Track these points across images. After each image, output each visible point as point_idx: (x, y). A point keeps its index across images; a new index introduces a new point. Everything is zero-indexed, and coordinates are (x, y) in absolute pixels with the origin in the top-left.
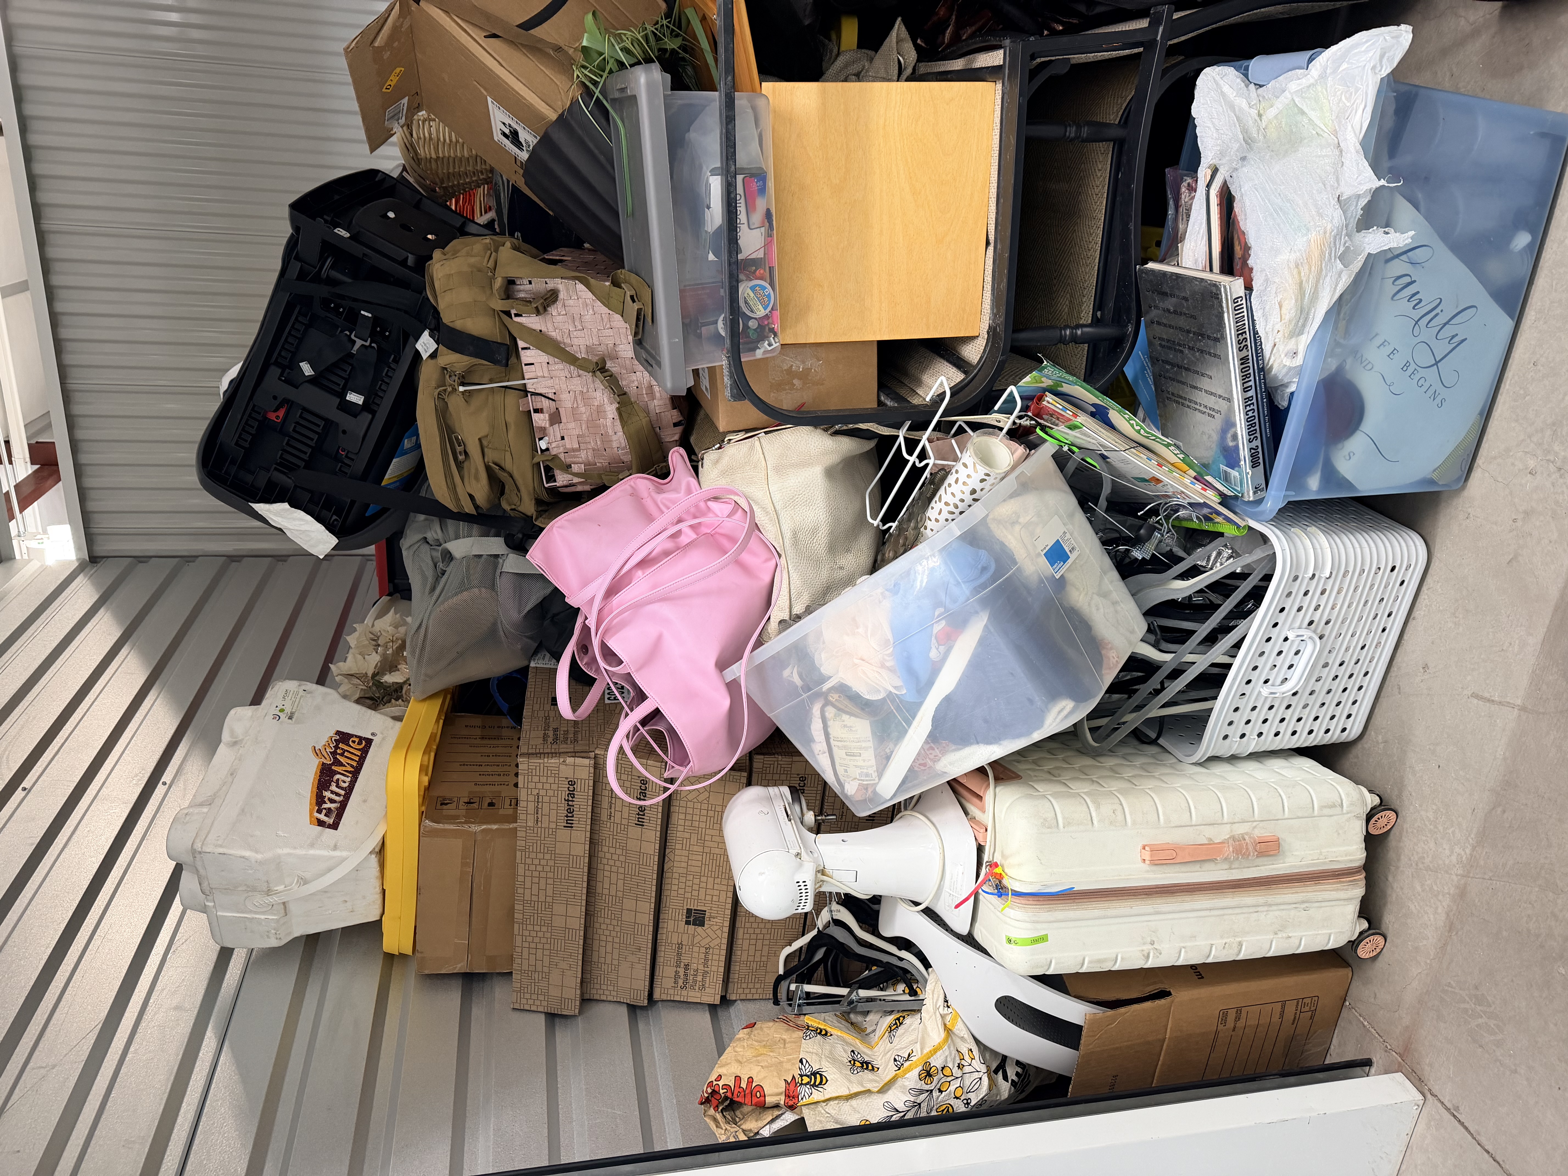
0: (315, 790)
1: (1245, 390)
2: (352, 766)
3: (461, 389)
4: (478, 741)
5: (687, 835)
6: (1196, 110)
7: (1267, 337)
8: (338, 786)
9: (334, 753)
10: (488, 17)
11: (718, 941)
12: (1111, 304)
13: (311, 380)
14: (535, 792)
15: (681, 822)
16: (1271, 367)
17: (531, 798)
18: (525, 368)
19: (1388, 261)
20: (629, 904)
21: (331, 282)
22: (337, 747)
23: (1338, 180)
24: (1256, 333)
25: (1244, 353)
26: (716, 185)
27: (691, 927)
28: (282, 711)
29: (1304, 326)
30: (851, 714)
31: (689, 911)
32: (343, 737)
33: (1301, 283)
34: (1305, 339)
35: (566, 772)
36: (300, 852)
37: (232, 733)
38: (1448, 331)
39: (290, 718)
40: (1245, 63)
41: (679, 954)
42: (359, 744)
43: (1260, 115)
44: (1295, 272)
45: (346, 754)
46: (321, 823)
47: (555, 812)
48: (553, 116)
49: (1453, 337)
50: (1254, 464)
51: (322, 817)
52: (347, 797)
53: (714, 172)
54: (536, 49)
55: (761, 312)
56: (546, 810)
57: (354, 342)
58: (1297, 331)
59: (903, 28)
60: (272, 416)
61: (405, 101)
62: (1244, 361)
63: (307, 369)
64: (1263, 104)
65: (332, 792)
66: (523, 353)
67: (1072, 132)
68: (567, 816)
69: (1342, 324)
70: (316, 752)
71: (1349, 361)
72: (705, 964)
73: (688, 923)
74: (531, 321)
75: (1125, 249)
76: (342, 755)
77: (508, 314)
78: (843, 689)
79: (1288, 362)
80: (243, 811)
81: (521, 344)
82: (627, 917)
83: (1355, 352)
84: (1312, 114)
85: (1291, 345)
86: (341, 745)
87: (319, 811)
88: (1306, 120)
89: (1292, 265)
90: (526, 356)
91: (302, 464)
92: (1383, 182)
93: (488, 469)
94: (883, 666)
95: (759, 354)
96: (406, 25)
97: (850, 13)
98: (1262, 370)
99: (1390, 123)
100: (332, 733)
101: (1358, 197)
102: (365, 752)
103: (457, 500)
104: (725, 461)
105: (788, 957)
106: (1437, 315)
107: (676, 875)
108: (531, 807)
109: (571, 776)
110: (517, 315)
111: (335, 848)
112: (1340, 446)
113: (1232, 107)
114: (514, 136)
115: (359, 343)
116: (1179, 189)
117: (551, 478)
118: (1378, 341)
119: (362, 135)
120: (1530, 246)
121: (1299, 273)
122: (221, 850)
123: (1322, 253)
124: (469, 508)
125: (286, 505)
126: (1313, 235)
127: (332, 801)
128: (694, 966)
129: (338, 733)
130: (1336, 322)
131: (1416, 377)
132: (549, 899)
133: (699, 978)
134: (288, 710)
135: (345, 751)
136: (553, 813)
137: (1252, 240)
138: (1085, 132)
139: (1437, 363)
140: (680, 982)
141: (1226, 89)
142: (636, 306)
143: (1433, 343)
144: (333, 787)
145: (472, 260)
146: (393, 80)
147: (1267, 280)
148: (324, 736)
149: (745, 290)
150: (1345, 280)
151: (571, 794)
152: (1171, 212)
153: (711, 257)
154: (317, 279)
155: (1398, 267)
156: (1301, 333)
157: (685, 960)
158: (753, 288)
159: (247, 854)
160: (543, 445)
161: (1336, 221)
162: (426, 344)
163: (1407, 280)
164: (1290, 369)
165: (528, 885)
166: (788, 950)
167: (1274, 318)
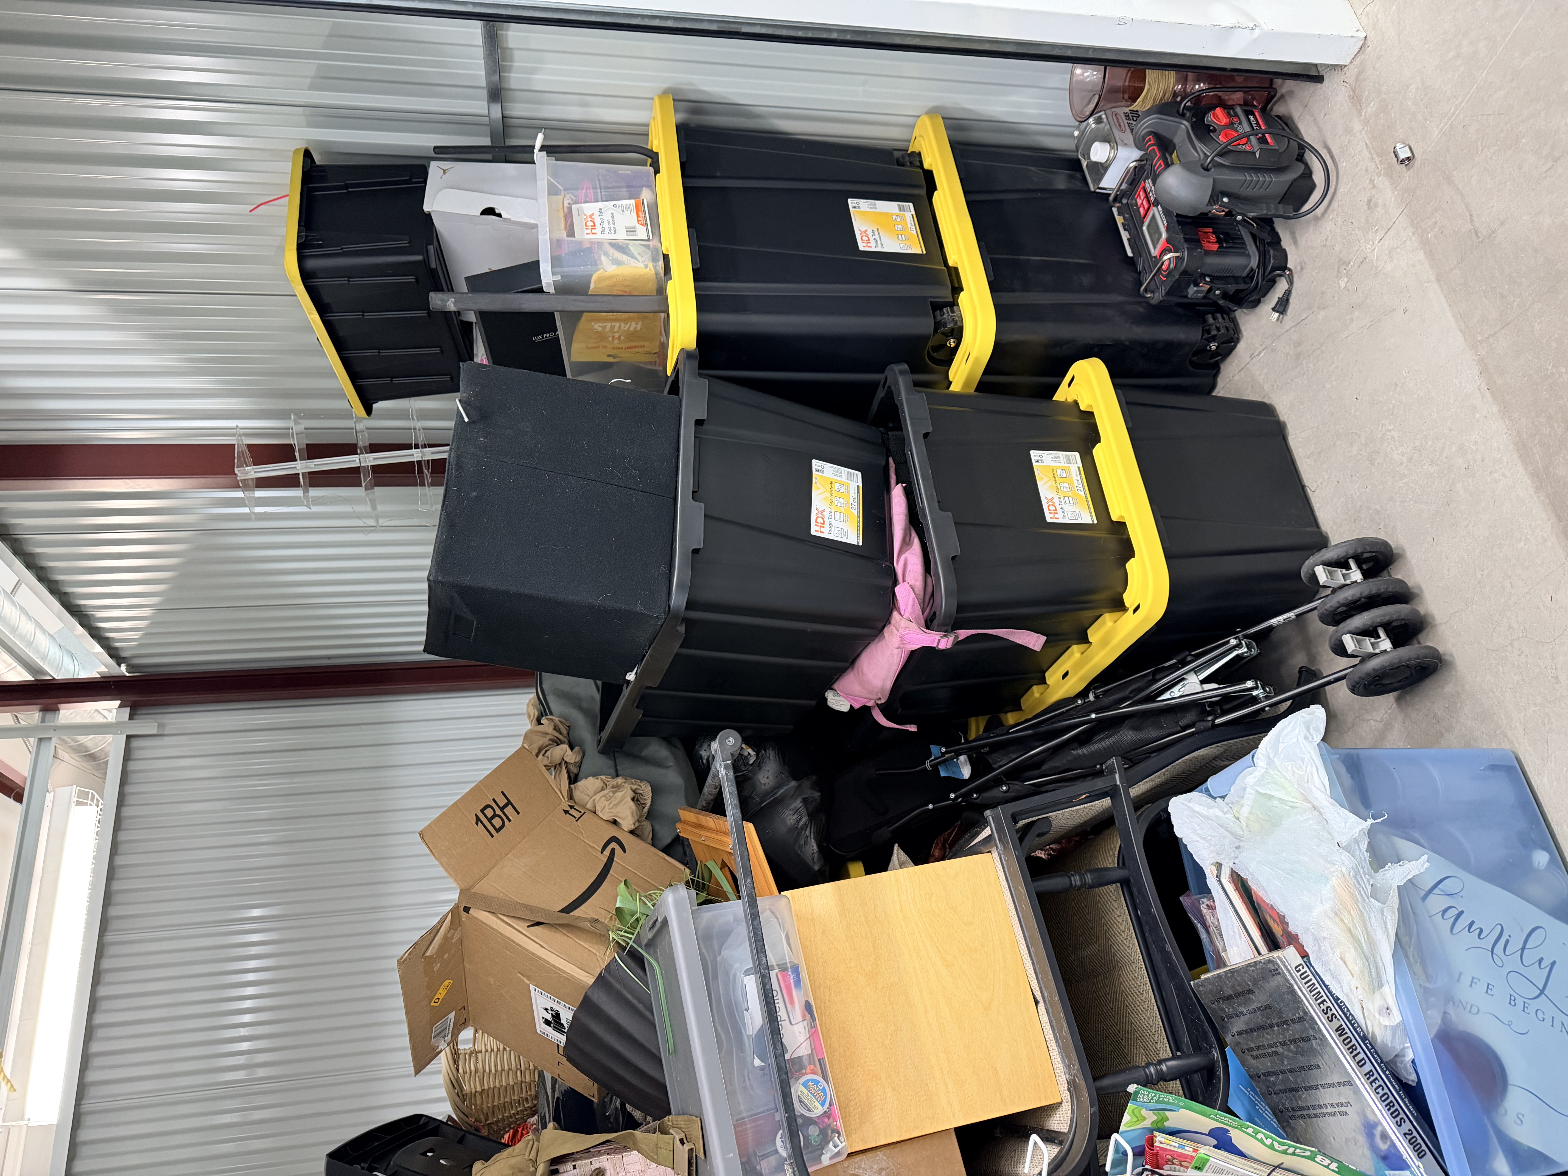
1: (1361, 1064)
6: (1178, 831)
7: (1350, 1001)
10: (530, 909)
12: (1186, 1039)
16: (1374, 1035)
19: (1424, 898)
23: (1330, 834)
24: (1337, 999)
25: (1336, 1024)
26: (751, 984)
29: (1379, 976)
33: (1350, 930)
34: (1389, 991)
38: (1531, 956)
40: (1203, 787)
43: (1238, 819)
44: (1337, 919)
48: (591, 981)
49: (1541, 961)
50: (1421, 1155)
53: (747, 973)
54: (573, 928)
55: (818, 1110)
58: (1377, 984)
59: (902, 853)
61: (452, 1015)
62: (1340, 1031)
64: (1235, 809)
67: (1076, 880)
69: (1418, 968)
71: (1451, 1010)
75: (1173, 973)
79: (1385, 1021)
83: (1449, 999)
84: (1277, 794)
85: (1379, 1002)
88: (1276, 803)
89: (1332, 915)
92: (1370, 821)
95: (826, 1160)
96: (457, 937)
97: (854, 859)
98: (1364, 1038)
99: (1348, 780)
101: (1357, 842)
106: (1507, 942)
112: (1502, 1111)
113: (1207, 818)
114: (555, 1021)
116: (1200, 911)
118: (1466, 980)
120: (1552, 860)
121: (1342, 921)
123: (1352, 895)
126: (1334, 881)
130: (1410, 966)
131: (1531, 1010)
137: (1282, 908)
138: (1089, 878)
139: (1542, 992)
141: (1197, 808)
142: (687, 1147)
143: (1522, 970)
145: (514, 1160)
146: (442, 993)
147: (1316, 939)
149: (798, 1089)
150: (1392, 920)
152: (1203, 936)
153: (757, 1062)
155: (1437, 902)
156: (1380, 986)
158: (805, 1085)
161: (1347, 862)
163: (1453, 912)
164: (1394, 1029)
167: (1346, 978)
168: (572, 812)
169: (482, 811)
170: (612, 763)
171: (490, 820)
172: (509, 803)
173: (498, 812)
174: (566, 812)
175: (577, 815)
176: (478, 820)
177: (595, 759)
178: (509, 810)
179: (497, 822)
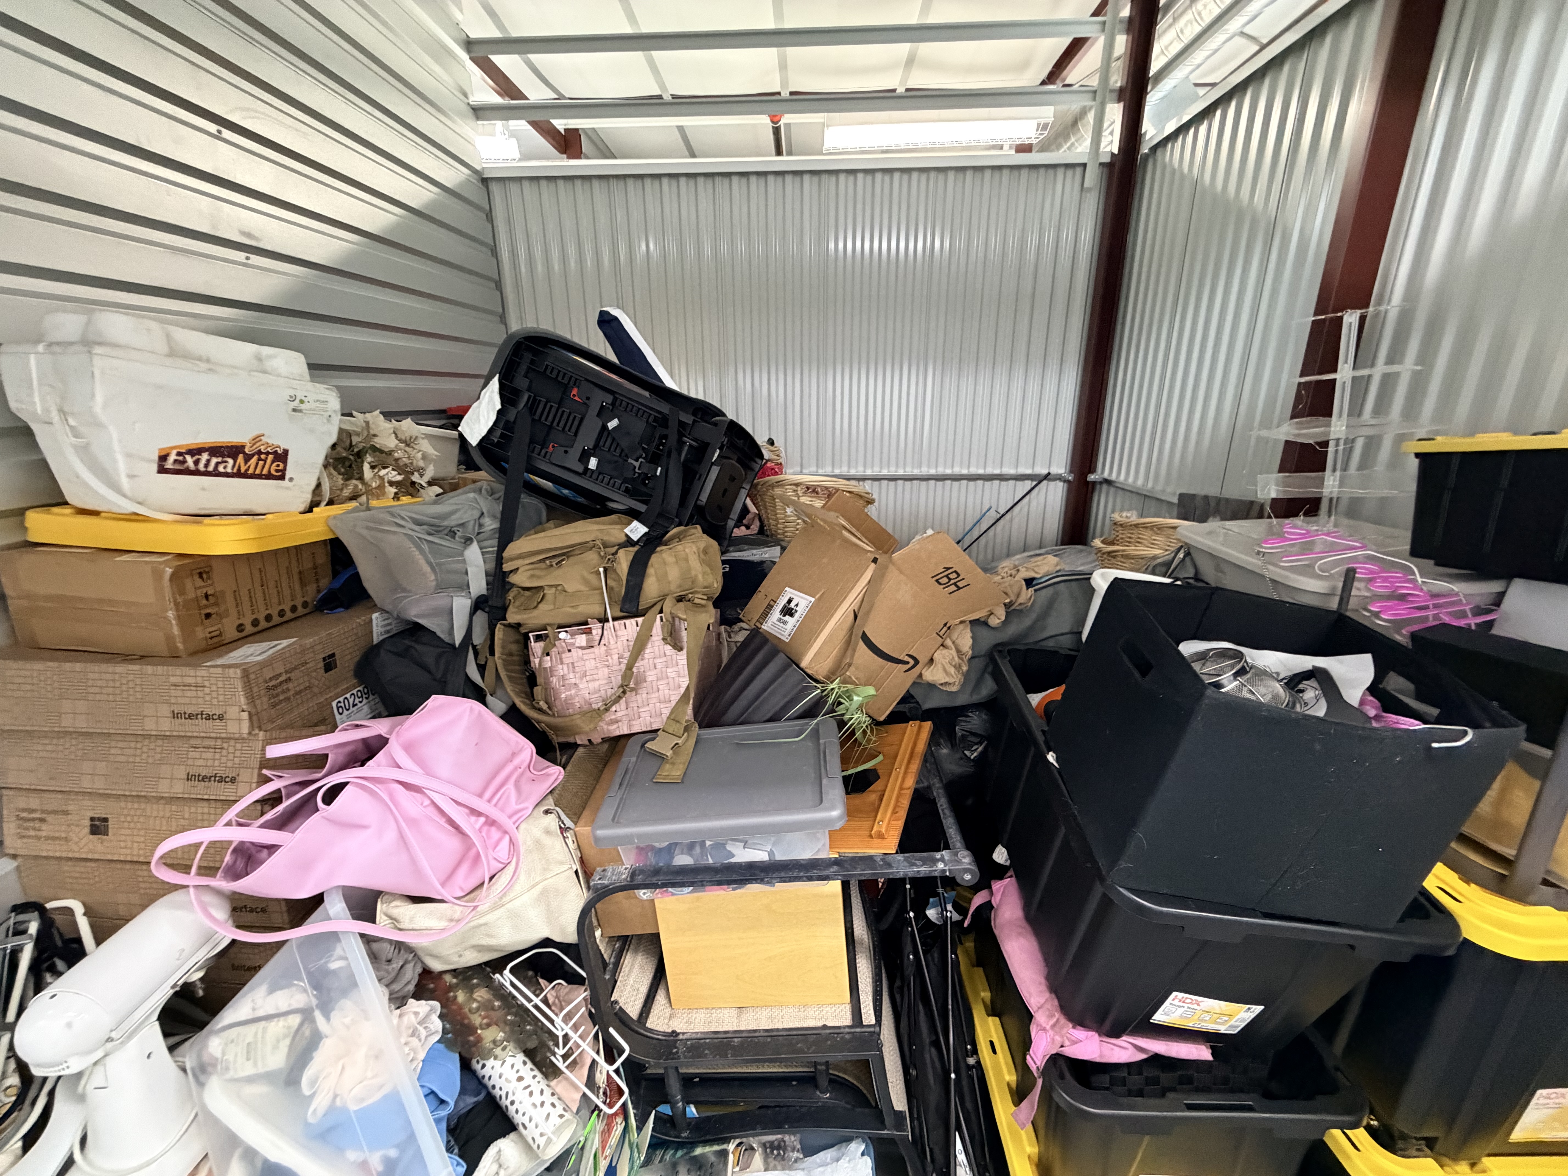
0: (207, 446)
2: (248, 470)
3: (601, 570)
8: (217, 464)
9: (260, 453)
10: (868, 610)
11: (76, 848)
13: (604, 427)
14: (207, 684)
15: (200, 810)
17: (199, 680)
18: (622, 622)
20: (101, 767)
21: (681, 443)
22: (268, 453)
27: (87, 823)
28: (302, 402)
30: (291, 1047)
31: (105, 820)
32: (282, 457)
35: (232, 712)
36: (116, 446)
39: (294, 410)
41: (55, 812)
42: (277, 471)
45: (261, 463)
46: (163, 458)
47: (189, 702)
48: (804, 663)
51: (173, 457)
52: (207, 474)
54: (848, 643)
56: (188, 694)
57: (637, 460)
60: (575, 391)
63: (613, 424)
65: (208, 461)
66: (633, 621)
68: (185, 713)
70: (257, 439)
72: (47, 838)
73: (92, 819)
74: (657, 629)
76: (260, 459)
77: (661, 612)
80: (159, 387)
81: (640, 620)
82: (86, 766)
86: (271, 457)
87: (179, 454)
90: (631, 623)
91: (537, 417)
93: (541, 588)
94: (336, 1096)
100: (284, 446)
102: (269, 477)
103: (512, 559)
104: (547, 841)
107: (143, 806)
108: (191, 680)
109: (228, 716)
110: (661, 617)
111: (131, 476)
114: (790, 610)
115: (637, 464)
117: (538, 638)
124: (506, 567)
125: (499, 407)
127: (196, 463)
128: (44, 827)
129: (286, 452)
132: (91, 696)
133: (32, 833)
134: (303, 406)
135: (265, 461)
136: (186, 701)
140: (24, 815)
144: (214, 460)
145: (700, 577)
148: (277, 440)
151: (209, 717)
154: (681, 435)
157: (50, 818)
159: (100, 398)
160: (562, 634)
162: (637, 530)
165: (104, 676)
166: (78, 910)
168: (945, 629)
169: (955, 572)
170: (983, 653)
171: (947, 576)
172: (959, 588)
173: (952, 582)
174: (945, 625)
175: (941, 633)
176: (948, 569)
177: (989, 640)
178: (953, 588)
179: (944, 580)
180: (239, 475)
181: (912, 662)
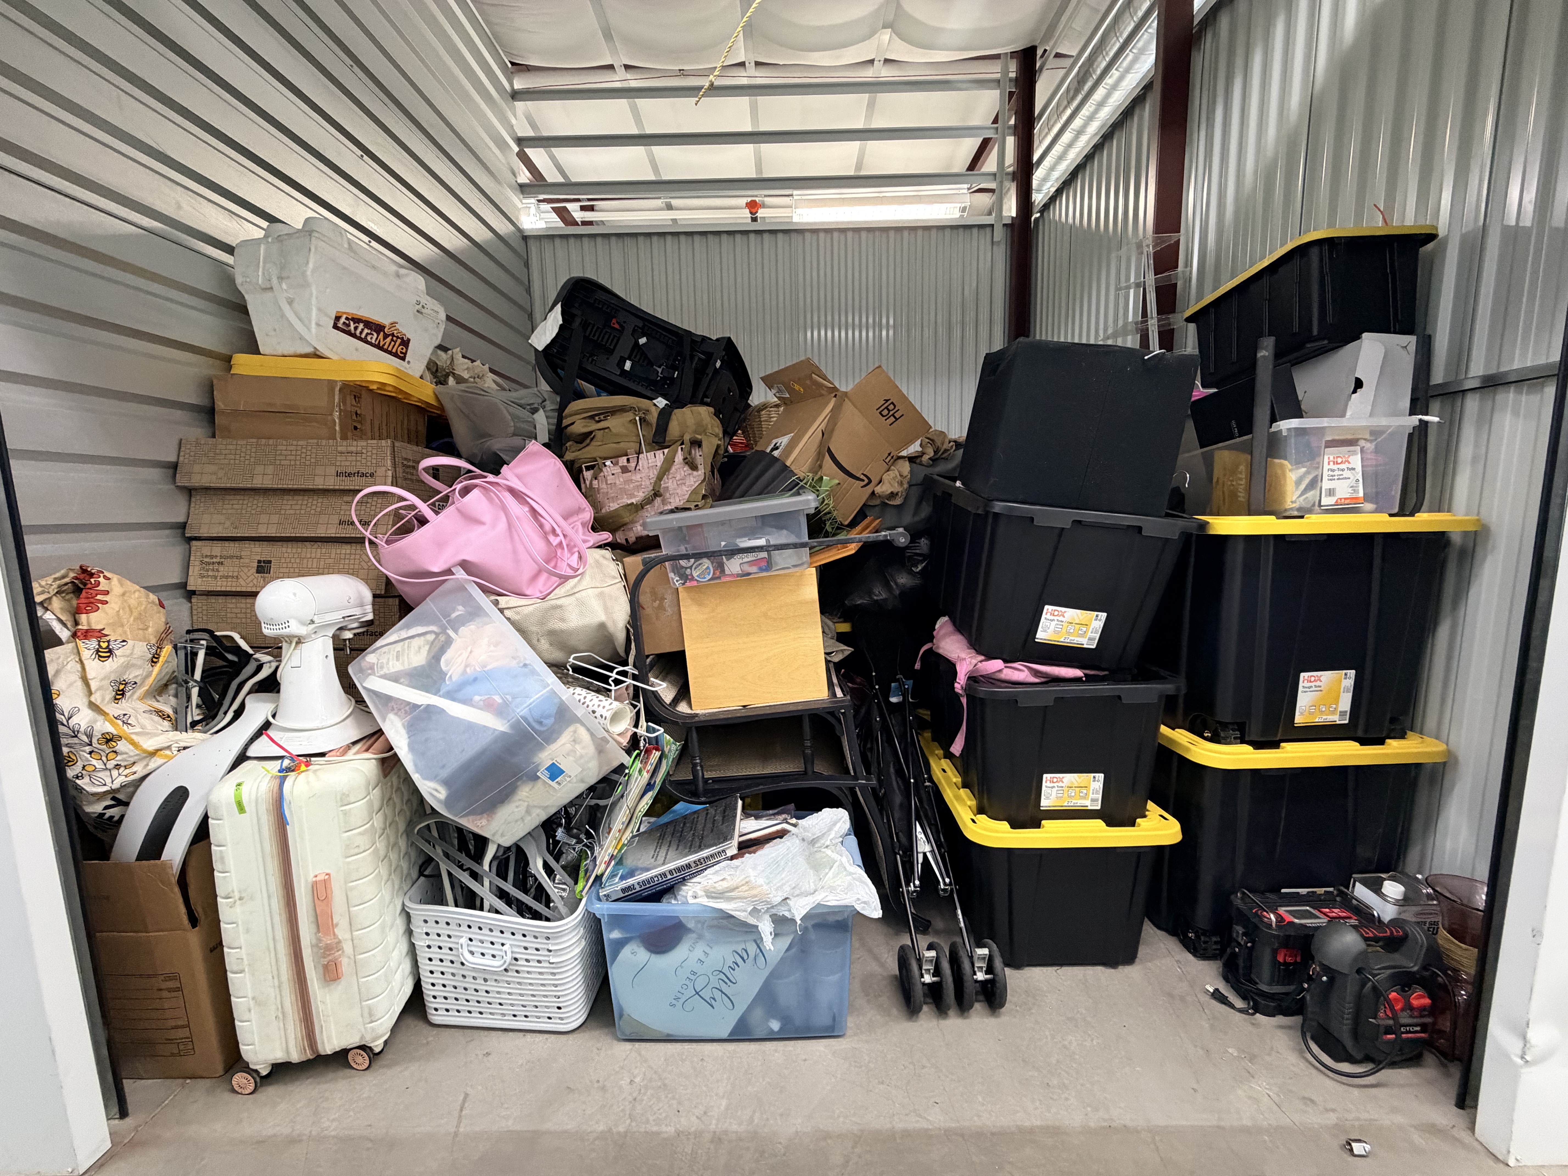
0: (364, 319)
1: (671, 872)
2: (384, 345)
3: (637, 418)
4: (405, 426)
5: (333, 556)
6: (826, 811)
7: (704, 877)
8: (367, 334)
9: (393, 335)
10: (832, 431)
11: (243, 583)
12: (716, 787)
13: (637, 343)
14: (364, 451)
15: (343, 552)
16: (686, 885)
17: (359, 449)
18: (652, 453)
19: (755, 941)
20: (275, 518)
21: (692, 357)
22: (398, 337)
23: (798, 895)
24: (705, 869)
25: (693, 865)
26: (762, 542)
27: (256, 564)
28: (423, 307)
29: (713, 898)
31: (270, 562)
32: (406, 343)
33: (737, 888)
34: (705, 901)
35: (381, 471)
36: (314, 301)
37: (407, 275)
38: (717, 994)
39: (418, 311)
40: (852, 833)
41: (231, 557)
42: (401, 353)
43: (827, 847)
44: (744, 882)
45: (393, 343)
46: (338, 318)
47: (349, 464)
48: (788, 463)
49: (714, 999)
50: (624, 890)
51: (343, 320)
52: (360, 339)
53: (768, 541)
54: (818, 456)
55: (695, 573)
56: (350, 458)
57: (660, 367)
58: (710, 895)
59: (849, 652)
60: (614, 321)
61: (788, 396)
62: (688, 866)
63: (642, 341)
64: (833, 848)
65: (363, 330)
66: (661, 452)
67: (808, 743)
68: (346, 473)
69: (715, 922)
70: (393, 324)
71: (694, 936)
72: (222, 577)
73: (259, 562)
74: (679, 457)
75: (748, 787)
76: (392, 340)
77: (682, 444)
78: (449, 642)
79: (690, 893)
80: (344, 268)
81: (666, 451)
82: (264, 518)
83: (700, 937)
84: (831, 873)
85: (701, 893)
86: (399, 341)
87: (347, 319)
88: (827, 871)
89: (747, 880)
90: (659, 453)
91: (587, 334)
92: (799, 922)
93: (591, 432)
94: (465, 667)
95: (669, 572)
96: (824, 392)
97: (853, 627)
98: (684, 879)
99: (831, 919)
100: (408, 336)
101: (790, 911)
102: (396, 355)
103: (571, 415)
104: (605, 562)
105: (231, 638)
106: (726, 983)
107: (299, 550)
108: (353, 449)
109: (378, 474)
110: (682, 448)
111: (318, 325)
112: (641, 945)
113: (830, 829)
114: (776, 448)
115: (660, 370)
116: (783, 813)
117: (588, 468)
118: (708, 950)
119: (769, 372)
120: (772, 1032)
121: (743, 885)
122: (313, 249)
123: (756, 896)
124: (565, 422)
125: (561, 322)
126: (765, 887)
127: (356, 328)
128: (221, 568)
129: (409, 340)
130: (716, 918)
131: (687, 982)
132: (278, 462)
133: (210, 573)
134: (423, 311)
135: (395, 342)
136: (348, 463)
137: (759, 853)
138: (808, 751)
139: (697, 993)
140: (207, 560)
141: (838, 825)
142: (692, 507)
143: (710, 986)
144: (366, 331)
145: (709, 426)
146: (797, 387)
147: (737, 867)
148: (405, 329)
149: (706, 563)
150: (741, 915)
151: (363, 475)
152: (771, 812)
153: (723, 543)
154: (693, 350)
155: (752, 949)
156: (708, 897)
157: (226, 562)
158: (708, 568)
159: (311, 265)
160: (608, 463)
161: (775, 899)
162: (661, 402)
163: (745, 958)
164: (686, 897)
165: (289, 448)
166: (236, 637)
167: (716, 878)
168: (889, 458)
169: (892, 403)
170: (918, 482)
171: (887, 408)
172: (897, 419)
173: (891, 413)
174: (889, 454)
175: (887, 461)
176: (887, 401)
177: (922, 473)
178: (892, 419)
179: (885, 412)
180: (378, 347)
181: (866, 481)
